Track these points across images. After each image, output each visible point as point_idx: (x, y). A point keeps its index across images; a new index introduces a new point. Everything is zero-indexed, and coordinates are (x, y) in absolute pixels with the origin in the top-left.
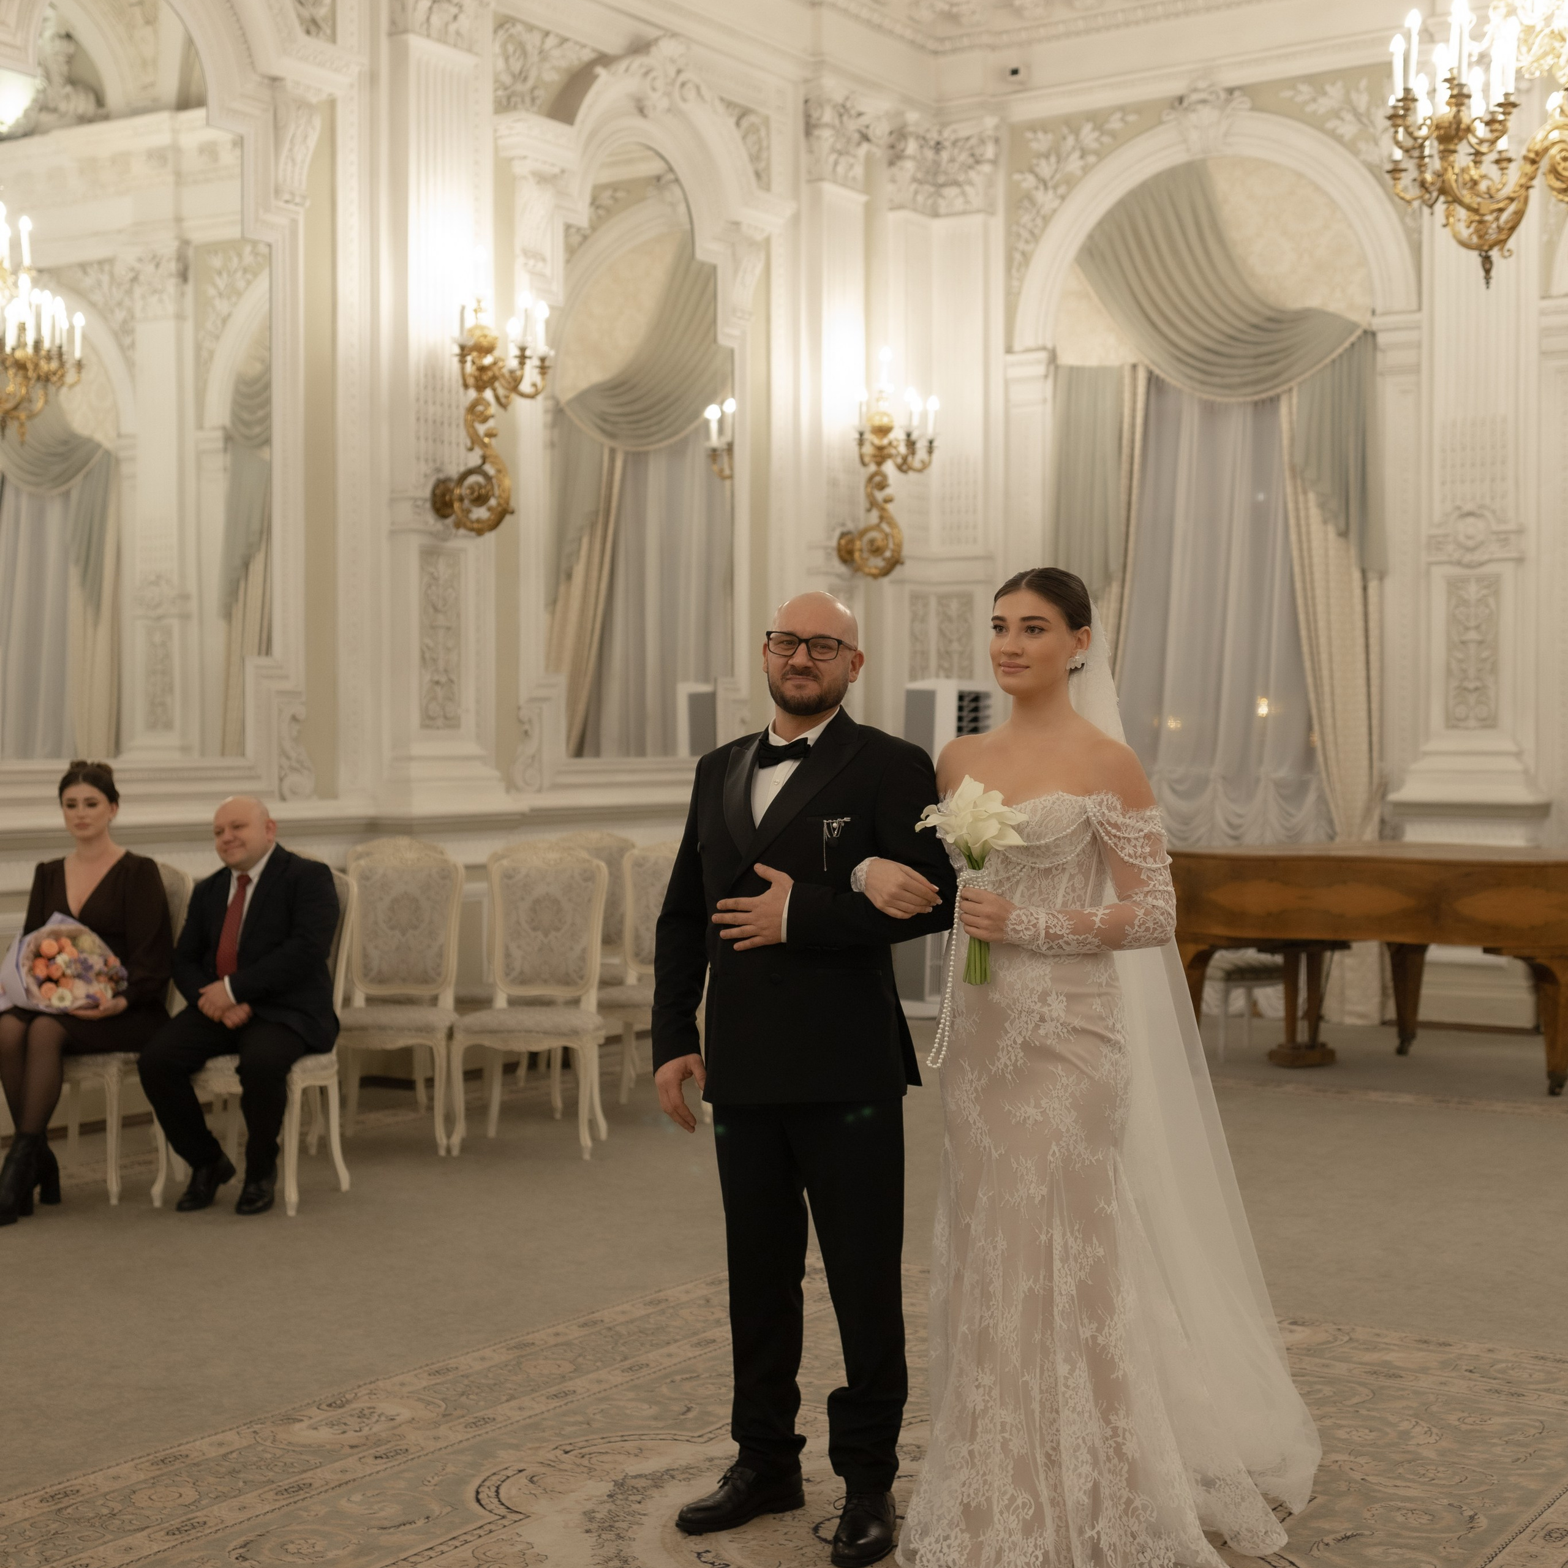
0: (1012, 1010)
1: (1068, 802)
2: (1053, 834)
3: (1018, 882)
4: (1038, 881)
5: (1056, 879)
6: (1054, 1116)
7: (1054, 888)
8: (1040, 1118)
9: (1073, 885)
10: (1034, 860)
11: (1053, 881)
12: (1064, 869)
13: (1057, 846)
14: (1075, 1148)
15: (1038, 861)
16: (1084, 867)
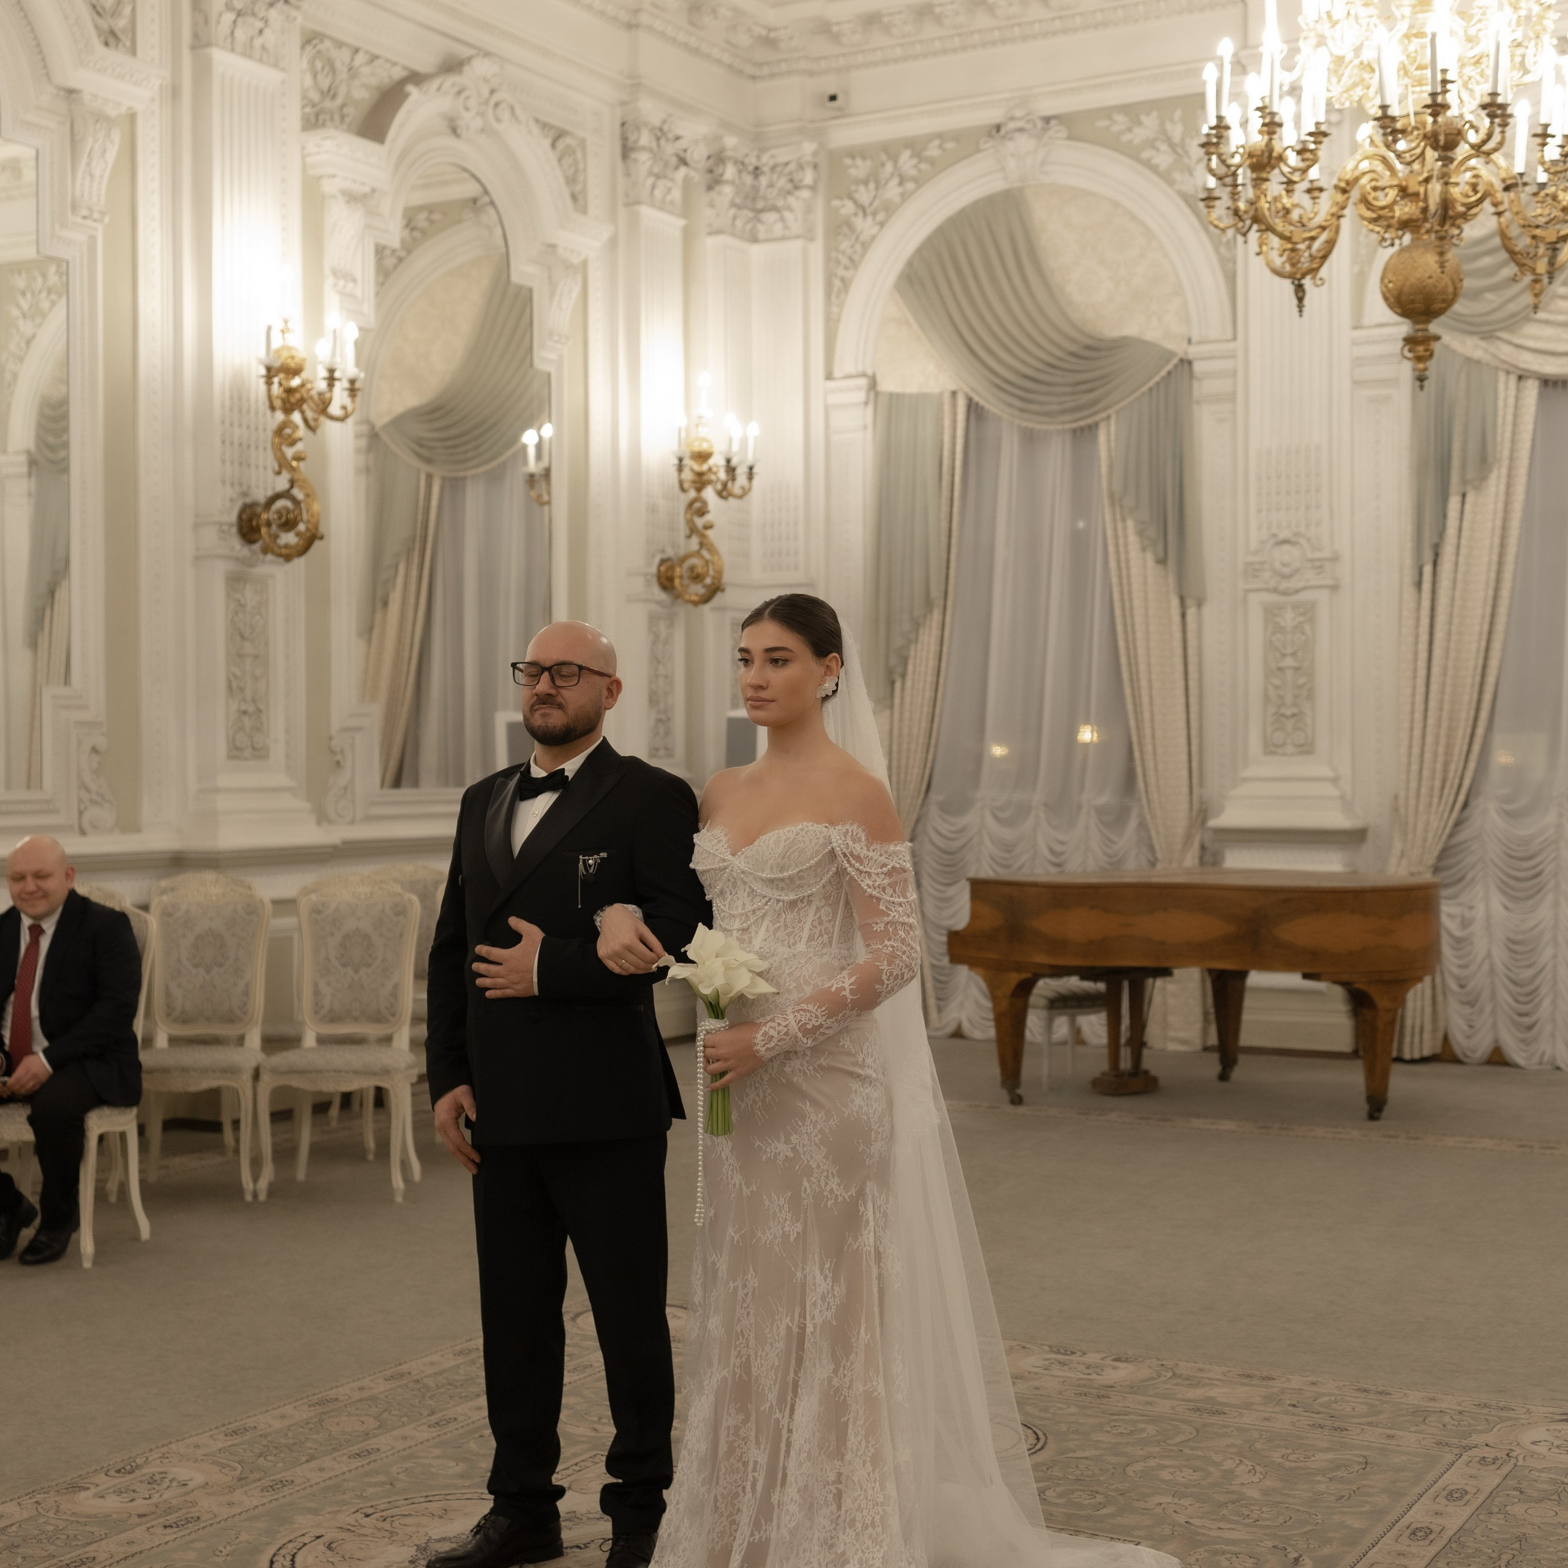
1: (812, 832)
2: (796, 866)
4: (783, 914)
5: (802, 913)
6: (805, 1152)
7: (800, 921)
8: (791, 1154)
9: (820, 917)
10: (779, 893)
11: (799, 915)
12: (810, 902)
13: (801, 878)
14: (826, 1184)
15: (783, 894)
16: (832, 899)
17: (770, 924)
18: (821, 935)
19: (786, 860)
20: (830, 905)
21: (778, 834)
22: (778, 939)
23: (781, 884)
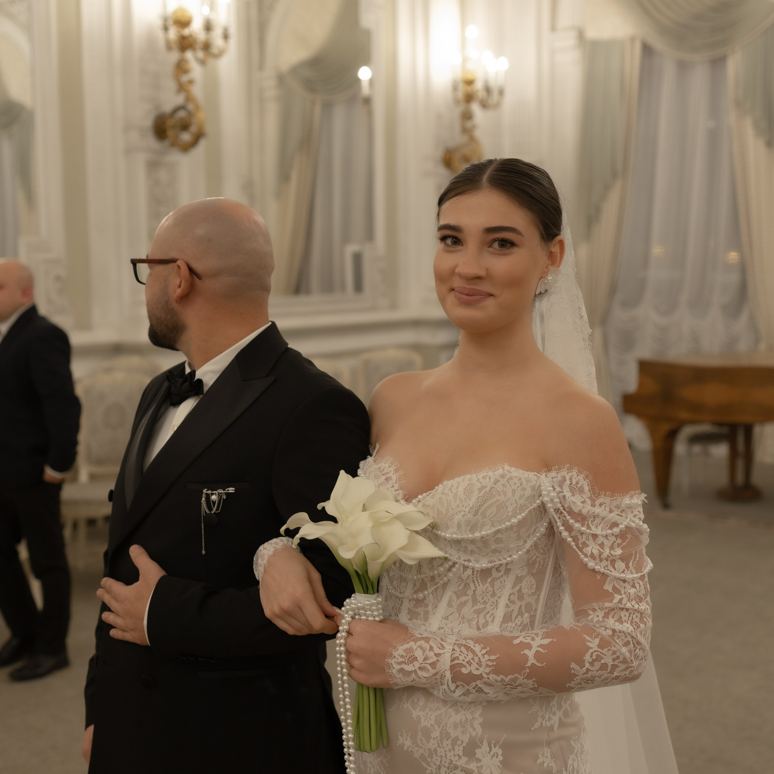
0: (428, 763)
1: (516, 481)
2: (493, 525)
3: (445, 585)
4: (472, 585)
5: (497, 584)
7: (494, 595)
9: (519, 591)
11: (492, 586)
12: (508, 571)
13: (498, 541)
15: (472, 559)
16: (537, 566)
17: (454, 598)
18: (520, 613)
19: (479, 516)
20: (533, 575)
21: (470, 480)
22: (463, 618)
23: (471, 547)
